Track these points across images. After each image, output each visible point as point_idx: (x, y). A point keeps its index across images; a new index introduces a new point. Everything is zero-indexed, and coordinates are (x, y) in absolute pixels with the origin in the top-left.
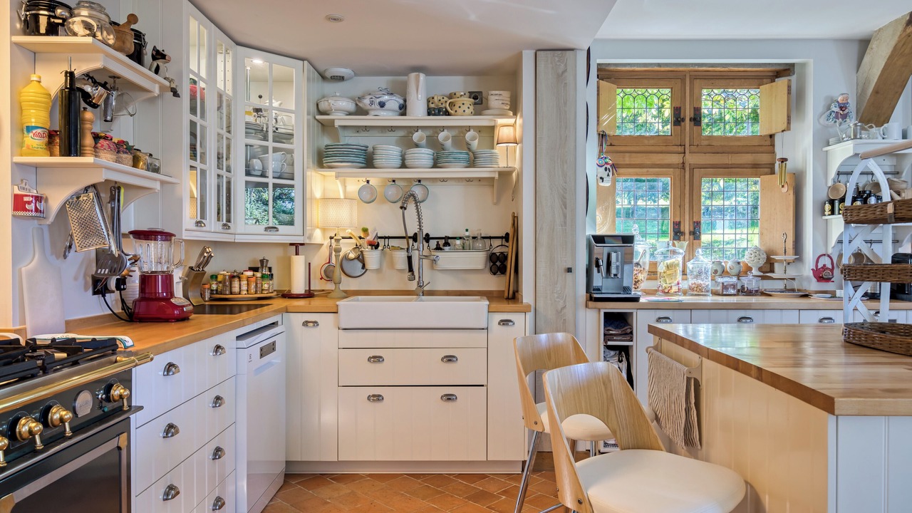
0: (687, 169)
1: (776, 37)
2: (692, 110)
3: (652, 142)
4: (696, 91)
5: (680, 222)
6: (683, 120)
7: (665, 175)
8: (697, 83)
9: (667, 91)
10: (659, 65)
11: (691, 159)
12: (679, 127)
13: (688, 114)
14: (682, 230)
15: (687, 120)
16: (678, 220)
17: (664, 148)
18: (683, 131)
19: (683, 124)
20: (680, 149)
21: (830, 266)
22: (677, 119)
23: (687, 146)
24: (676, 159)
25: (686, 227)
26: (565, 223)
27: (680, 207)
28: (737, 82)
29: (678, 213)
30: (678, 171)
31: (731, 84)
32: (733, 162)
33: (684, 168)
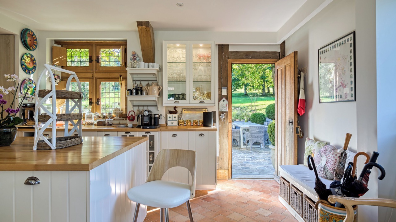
0: (94, 79)
1: (115, 30)
2: (96, 57)
3: (81, 69)
4: (98, 50)
5: (92, 99)
6: (93, 61)
7: (87, 81)
8: (98, 47)
9: (88, 50)
10: (80, 40)
11: (96, 75)
12: (91, 63)
13: (94, 58)
14: (93, 101)
15: (94, 60)
16: (91, 98)
17: (86, 71)
18: (92, 65)
19: (92, 62)
20: (92, 71)
21: (134, 115)
22: (91, 61)
23: (94, 70)
24: (90, 75)
25: (94, 101)
26: (9, 99)
27: (92, 93)
28: (113, 46)
29: (91, 95)
30: (91, 79)
31: (111, 47)
32: (112, 76)
33: (93, 78)
